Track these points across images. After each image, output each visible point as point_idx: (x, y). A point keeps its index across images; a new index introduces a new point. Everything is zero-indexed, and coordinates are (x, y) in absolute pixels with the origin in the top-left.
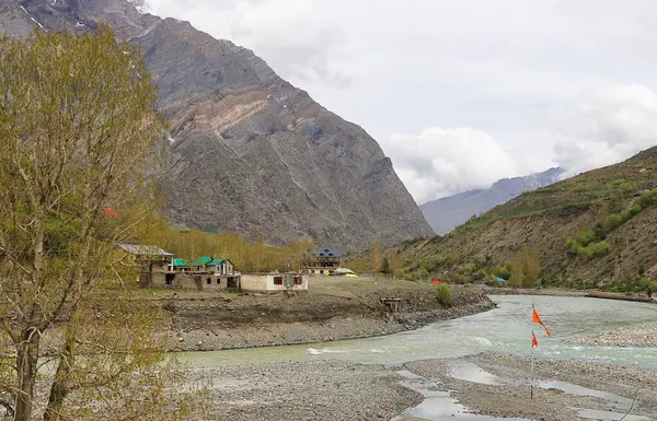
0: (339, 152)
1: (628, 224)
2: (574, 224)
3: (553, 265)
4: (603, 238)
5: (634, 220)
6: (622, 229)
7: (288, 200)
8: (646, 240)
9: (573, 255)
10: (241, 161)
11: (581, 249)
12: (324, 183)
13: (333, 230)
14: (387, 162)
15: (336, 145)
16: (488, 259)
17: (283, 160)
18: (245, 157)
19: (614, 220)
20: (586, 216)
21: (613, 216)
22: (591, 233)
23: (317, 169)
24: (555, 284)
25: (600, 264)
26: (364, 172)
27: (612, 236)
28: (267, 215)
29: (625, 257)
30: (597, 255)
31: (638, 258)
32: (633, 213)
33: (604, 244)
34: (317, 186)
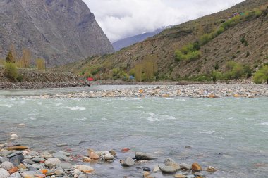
0: (63, 10)
1: (214, 40)
2: (182, 41)
3: (165, 67)
4: (198, 49)
5: (218, 37)
6: (210, 43)
7: (31, 38)
8: (224, 49)
9: (178, 60)
10: (3, 14)
11: (183, 56)
12: (54, 28)
13: (58, 55)
14: (91, 15)
15: (62, 6)
16: (128, 65)
17: (29, 14)
18: (6, 12)
19: (206, 37)
20: (190, 36)
21: (206, 35)
22: (190, 46)
23: (49, 19)
24: (164, 78)
25: (194, 65)
26: (78, 22)
27: (204, 48)
28: (19, 46)
29: (210, 60)
30: (192, 60)
31: (216, 60)
32: (219, 33)
33: (197, 52)
34: (49, 30)
